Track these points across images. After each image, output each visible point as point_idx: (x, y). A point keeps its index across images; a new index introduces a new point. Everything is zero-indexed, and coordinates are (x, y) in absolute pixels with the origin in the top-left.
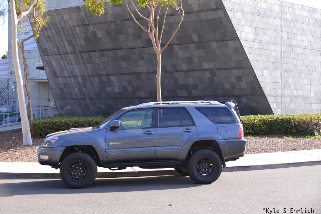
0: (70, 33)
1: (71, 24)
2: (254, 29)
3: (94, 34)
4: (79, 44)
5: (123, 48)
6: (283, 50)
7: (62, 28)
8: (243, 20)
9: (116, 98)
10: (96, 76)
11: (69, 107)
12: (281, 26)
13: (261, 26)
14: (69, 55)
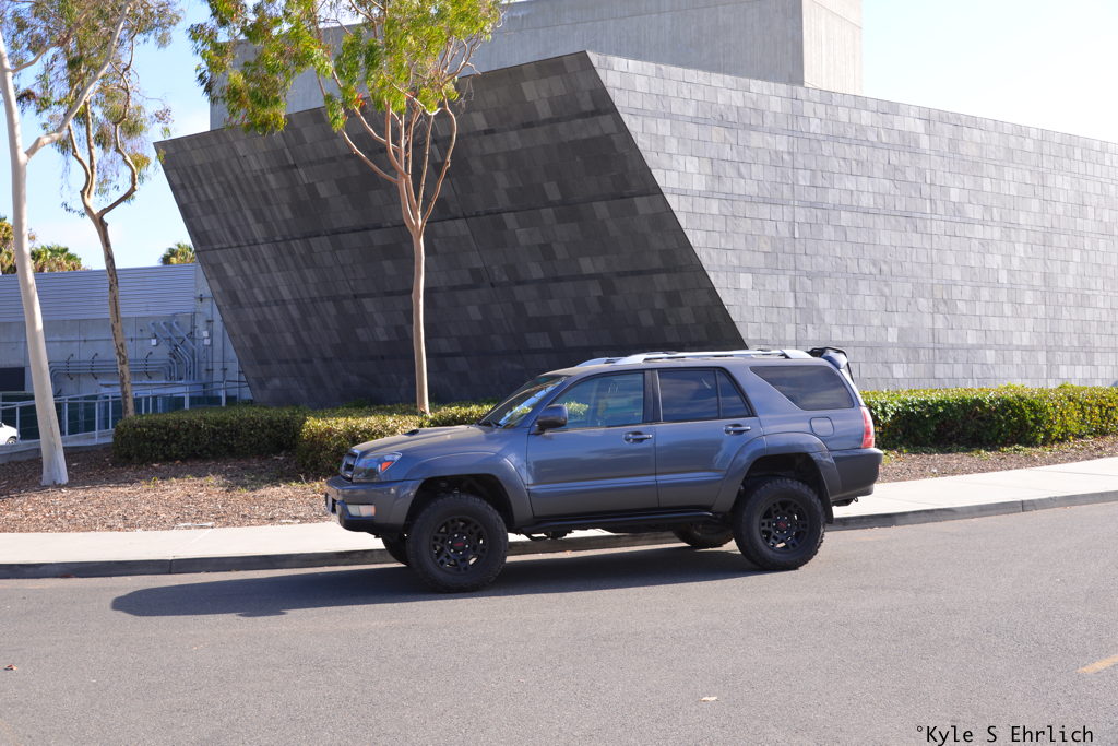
0: (257, 190)
1: (256, 167)
2: (707, 163)
3: (311, 188)
4: (279, 217)
5: (384, 225)
6: (800, 218)
7: (237, 178)
8: (674, 142)
9: (383, 358)
10: (328, 300)
11: (277, 382)
12: (791, 153)
13: (728, 153)
14: (262, 247)
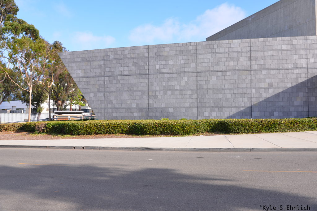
8: (75, 67)
12: (104, 65)
13: (88, 67)
